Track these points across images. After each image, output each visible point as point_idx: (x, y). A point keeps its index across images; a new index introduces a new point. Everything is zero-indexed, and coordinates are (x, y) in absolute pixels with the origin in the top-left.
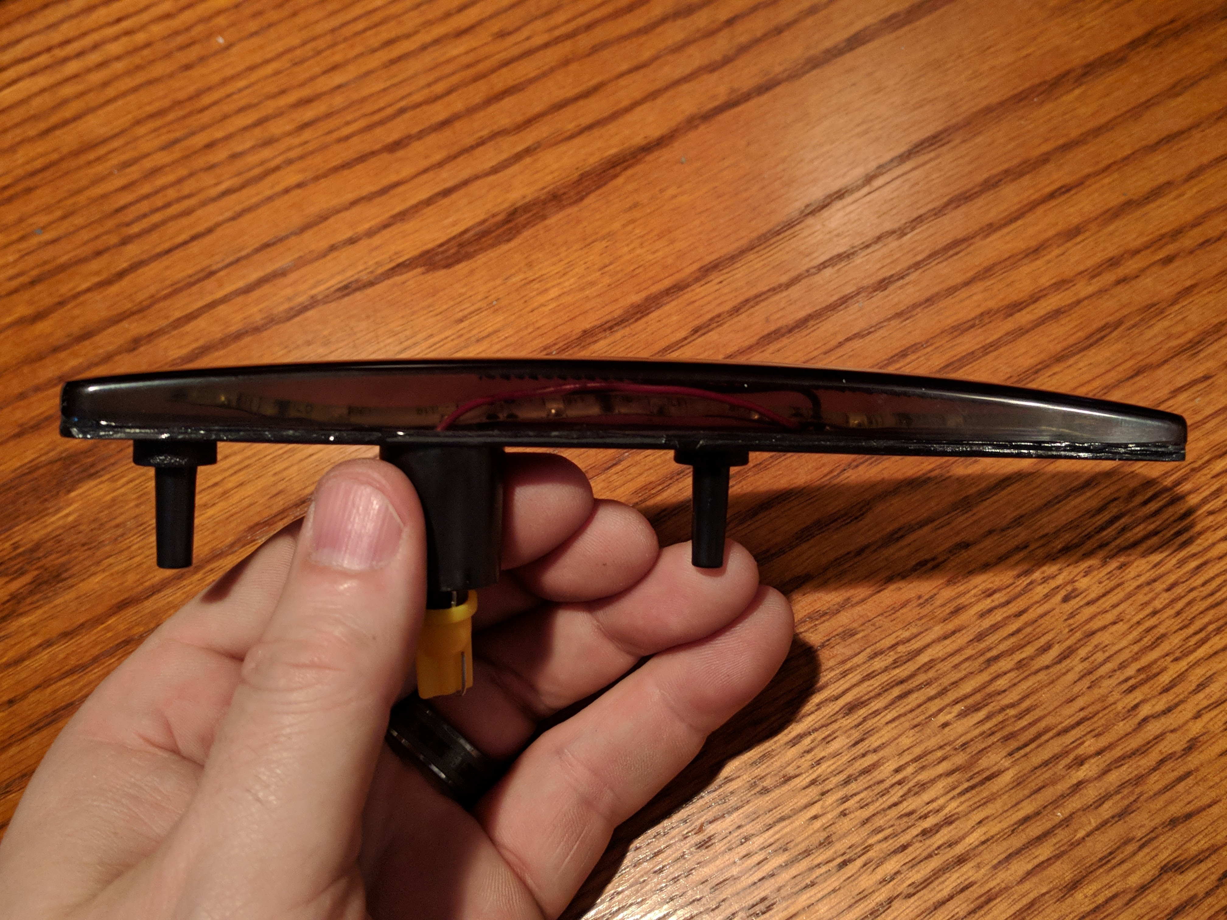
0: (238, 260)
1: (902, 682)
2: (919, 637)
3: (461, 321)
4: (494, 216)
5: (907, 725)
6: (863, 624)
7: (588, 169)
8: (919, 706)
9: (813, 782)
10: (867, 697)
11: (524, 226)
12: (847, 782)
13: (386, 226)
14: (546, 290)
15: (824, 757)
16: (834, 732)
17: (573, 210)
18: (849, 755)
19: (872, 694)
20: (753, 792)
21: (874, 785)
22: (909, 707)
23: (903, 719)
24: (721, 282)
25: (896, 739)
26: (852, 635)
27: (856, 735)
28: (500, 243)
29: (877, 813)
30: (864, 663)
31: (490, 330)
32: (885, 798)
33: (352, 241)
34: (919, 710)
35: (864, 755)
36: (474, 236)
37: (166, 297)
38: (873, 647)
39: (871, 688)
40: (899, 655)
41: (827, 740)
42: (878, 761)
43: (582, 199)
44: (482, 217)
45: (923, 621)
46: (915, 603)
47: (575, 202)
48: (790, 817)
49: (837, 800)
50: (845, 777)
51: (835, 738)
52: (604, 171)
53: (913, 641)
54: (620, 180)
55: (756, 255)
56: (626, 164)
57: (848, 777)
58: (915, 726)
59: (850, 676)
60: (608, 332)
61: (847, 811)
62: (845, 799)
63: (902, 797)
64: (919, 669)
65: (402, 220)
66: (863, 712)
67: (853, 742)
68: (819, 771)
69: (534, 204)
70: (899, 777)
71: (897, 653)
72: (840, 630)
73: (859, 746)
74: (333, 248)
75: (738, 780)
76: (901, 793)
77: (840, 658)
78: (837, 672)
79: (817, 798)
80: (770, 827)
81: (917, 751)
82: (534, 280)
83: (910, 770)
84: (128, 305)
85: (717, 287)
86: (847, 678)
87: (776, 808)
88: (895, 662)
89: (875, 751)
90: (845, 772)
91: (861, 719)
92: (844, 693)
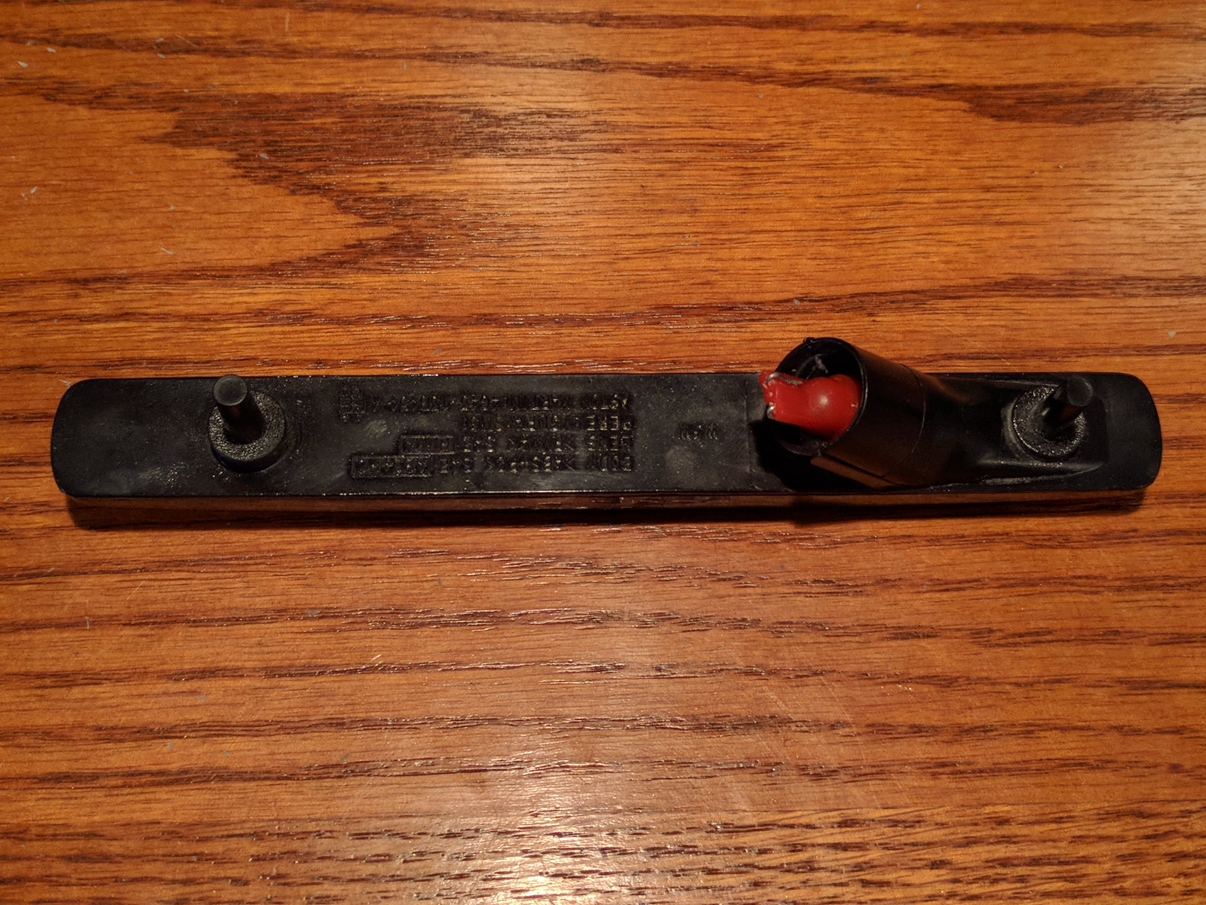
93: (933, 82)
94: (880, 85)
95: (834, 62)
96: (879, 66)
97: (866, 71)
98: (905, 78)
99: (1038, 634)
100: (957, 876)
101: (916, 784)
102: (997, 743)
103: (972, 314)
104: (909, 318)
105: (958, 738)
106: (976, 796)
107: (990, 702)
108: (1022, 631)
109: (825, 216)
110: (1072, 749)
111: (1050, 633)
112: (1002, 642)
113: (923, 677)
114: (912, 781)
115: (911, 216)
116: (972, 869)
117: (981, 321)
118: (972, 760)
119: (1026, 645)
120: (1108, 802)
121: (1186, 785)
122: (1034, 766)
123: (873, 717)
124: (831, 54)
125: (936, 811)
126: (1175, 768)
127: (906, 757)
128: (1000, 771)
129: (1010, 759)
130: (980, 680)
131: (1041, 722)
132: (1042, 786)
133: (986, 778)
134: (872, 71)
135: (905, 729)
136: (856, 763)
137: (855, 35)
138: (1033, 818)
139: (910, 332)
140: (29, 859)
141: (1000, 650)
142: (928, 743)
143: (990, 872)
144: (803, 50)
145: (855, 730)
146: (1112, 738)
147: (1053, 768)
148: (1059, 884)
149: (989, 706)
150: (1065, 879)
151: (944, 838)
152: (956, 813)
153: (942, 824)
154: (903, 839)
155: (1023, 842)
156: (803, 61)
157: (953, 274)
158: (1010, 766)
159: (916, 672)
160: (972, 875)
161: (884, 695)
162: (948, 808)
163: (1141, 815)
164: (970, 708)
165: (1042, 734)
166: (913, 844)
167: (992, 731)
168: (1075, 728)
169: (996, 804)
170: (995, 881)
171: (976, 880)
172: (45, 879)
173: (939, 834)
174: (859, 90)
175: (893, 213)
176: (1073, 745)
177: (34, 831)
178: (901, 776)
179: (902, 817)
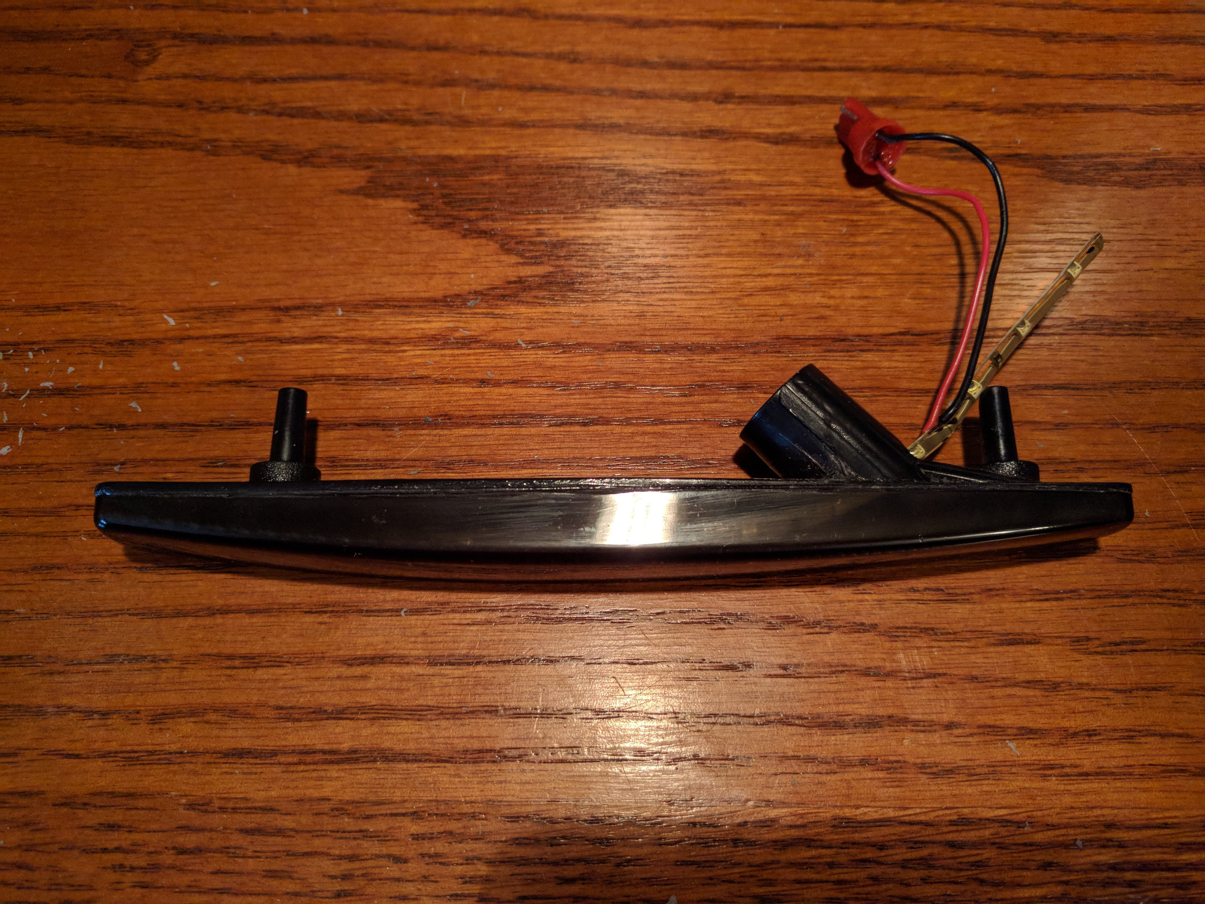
99: (1132, 643)
108: (1118, 641)
111: (1144, 642)
112: (1100, 649)
113: (1029, 682)
119: (1123, 653)
130: (1081, 686)
140: (211, 830)
141: (1099, 657)
145: (968, 731)
159: (1022, 677)
172: (224, 850)
177: (217, 804)
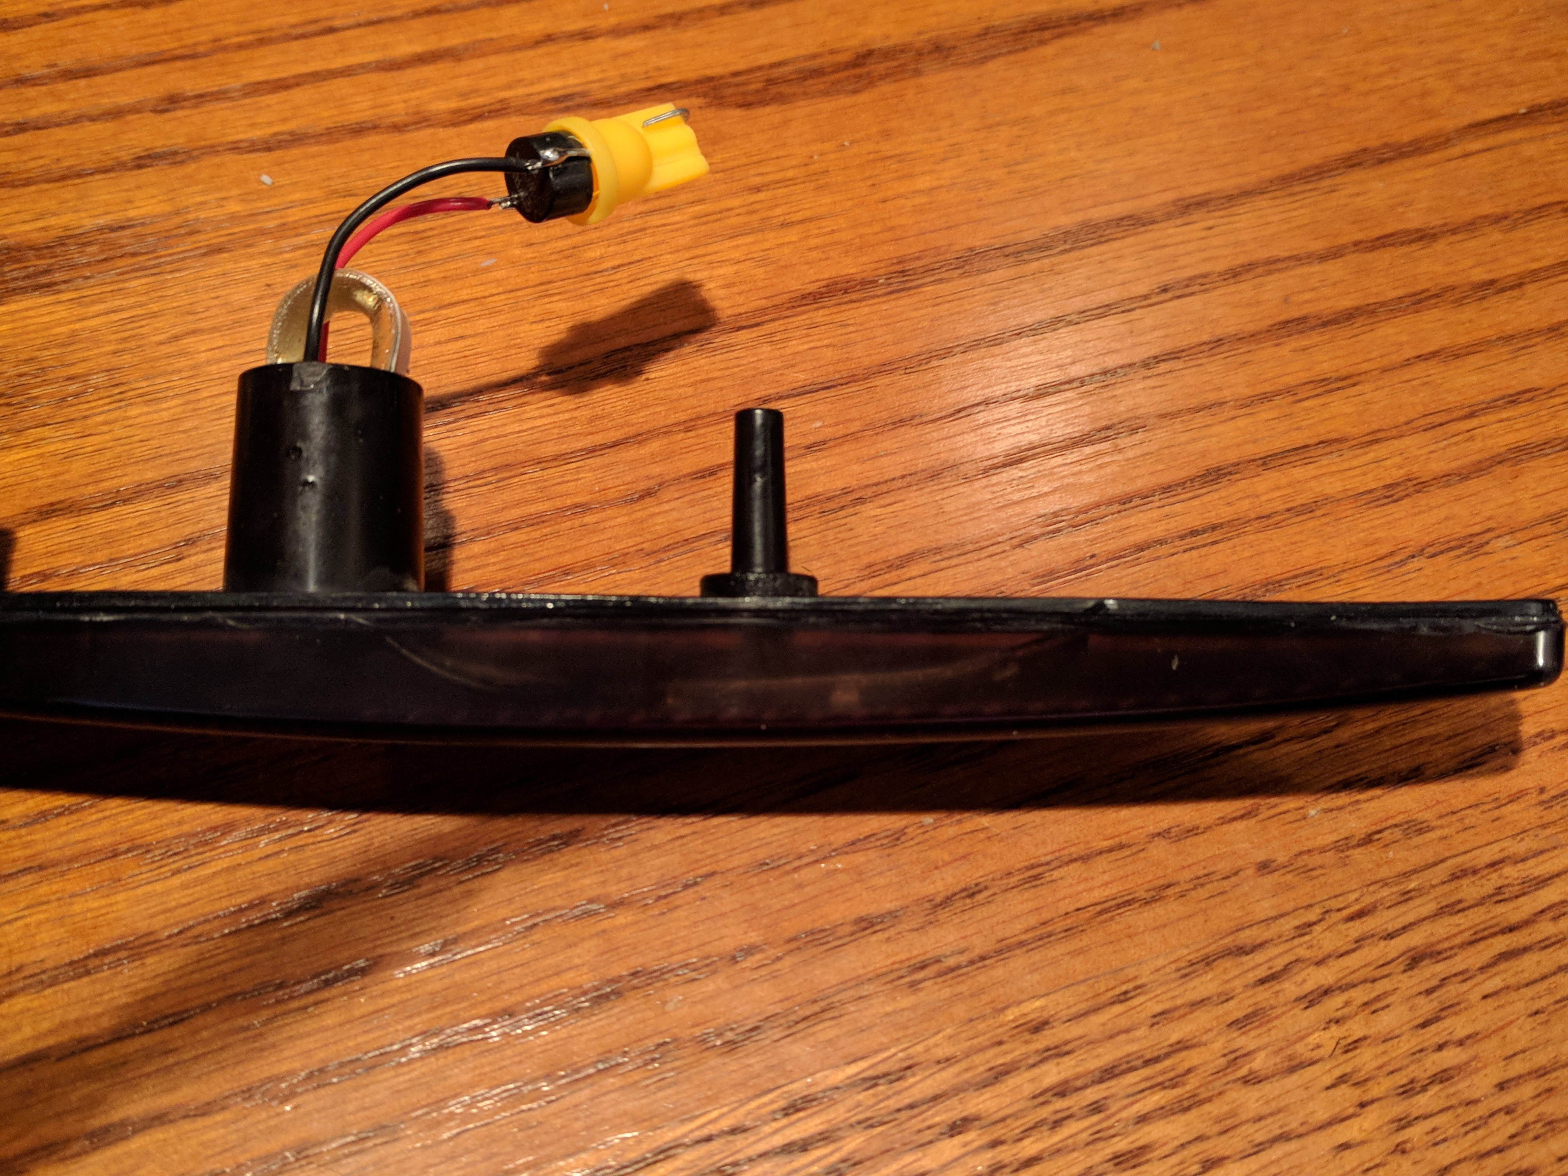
0: (380, 22)
1: (1511, 929)
2: (1541, 858)
3: (758, 189)
4: (832, 52)
5: (1520, 1006)
6: (1441, 817)
7: (998, 23)
8: (1544, 978)
9: (1342, 1079)
10: (1446, 945)
11: (882, 78)
12: (1408, 1090)
13: (646, 28)
14: (910, 176)
15: (1365, 1038)
16: (1386, 994)
17: (969, 74)
18: (1414, 1042)
19: (1457, 941)
20: (1231, 1077)
21: (1460, 1104)
22: (1526, 976)
23: (1514, 995)
24: (1210, 228)
25: (1502, 1028)
26: (1420, 832)
27: (1427, 1007)
28: (838, 92)
29: (1465, 1159)
30: (1444, 883)
31: (807, 214)
32: (1480, 1133)
33: (586, 36)
34: (1544, 985)
35: (1440, 1047)
36: (796, 72)
37: (240, 47)
38: (1459, 860)
39: (1455, 930)
40: (1507, 882)
41: (1374, 1007)
42: (1467, 1063)
43: (984, 60)
44: (812, 49)
45: (1548, 832)
46: (1533, 798)
47: (973, 63)
48: (1300, 1136)
49: (1393, 1121)
50: (1404, 1081)
51: (1388, 1006)
52: (1024, 32)
53: (1531, 862)
54: (1048, 50)
55: (1271, 203)
56: (1061, 30)
57: (1412, 1082)
58: (1537, 1013)
59: (1418, 901)
60: (1011, 259)
61: (1409, 1145)
62: (1403, 1123)
63: (1513, 1137)
64: (1542, 912)
65: (675, 25)
66: (1441, 969)
67: (1420, 1020)
68: (1357, 1062)
69: (902, 51)
70: (1506, 1099)
71: (1500, 877)
72: (1400, 819)
73: (1433, 1028)
74: (549, 38)
75: (1203, 1049)
76: (1512, 1129)
77: (1400, 867)
78: (1395, 889)
79: (1351, 1111)
80: (1260, 1148)
81: (1541, 1058)
82: (890, 157)
83: (1527, 1090)
84: (169, 44)
85: (1203, 234)
86: (1411, 904)
87: (1272, 1114)
88: (1499, 890)
89: (1461, 1043)
90: (1404, 1073)
91: (1434, 982)
92: (1405, 929)
93: (650, 84)
94: (578, 100)
95: (509, 87)
96: (572, 81)
97: (556, 90)
98: (611, 87)
100: (995, 1136)
101: (889, 1009)
102: (993, 907)
103: (782, 340)
104: (696, 364)
105: (932, 918)
106: (985, 998)
107: (961, 851)
109: (542, 267)
110: (1106, 884)
114: (880, 1006)
115: (663, 242)
116: (1015, 1116)
117: (796, 346)
118: (963, 944)
120: (1187, 947)
121: (1290, 887)
122: (1059, 926)
123: (792, 926)
124: (502, 79)
125: (931, 1041)
126: (1264, 867)
127: (861, 971)
128: (1010, 948)
129: (1019, 926)
131: (1049, 858)
132: (1080, 952)
133: (992, 967)
134: (564, 88)
135: (848, 929)
136: (787, 1004)
137: (531, 53)
138: (1084, 1006)
139: (703, 381)
142: (888, 940)
143: (1045, 1112)
144: (463, 83)
146: (1159, 850)
147: (1089, 921)
148: (1156, 1097)
149: (964, 857)
150: (1162, 1086)
151: (955, 1081)
152: (963, 1035)
153: (947, 1060)
154: (893, 1103)
155: (1080, 1047)
156: (464, 95)
157: (740, 299)
158: (1023, 937)
160: (1018, 1126)
161: (800, 886)
162: (949, 1031)
163: (1242, 951)
164: (936, 868)
165: (1056, 874)
166: (911, 1107)
167: (980, 891)
168: (1101, 853)
169: (1019, 1003)
170: (1057, 1124)
171: (1028, 1132)
173: (946, 1078)
174: (551, 112)
175: (637, 243)
176: (1106, 877)
178: (862, 1004)
179: (881, 1069)
